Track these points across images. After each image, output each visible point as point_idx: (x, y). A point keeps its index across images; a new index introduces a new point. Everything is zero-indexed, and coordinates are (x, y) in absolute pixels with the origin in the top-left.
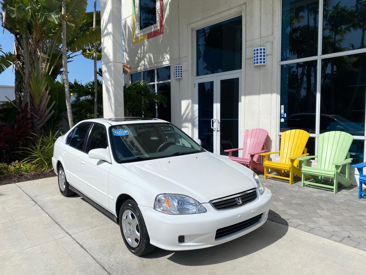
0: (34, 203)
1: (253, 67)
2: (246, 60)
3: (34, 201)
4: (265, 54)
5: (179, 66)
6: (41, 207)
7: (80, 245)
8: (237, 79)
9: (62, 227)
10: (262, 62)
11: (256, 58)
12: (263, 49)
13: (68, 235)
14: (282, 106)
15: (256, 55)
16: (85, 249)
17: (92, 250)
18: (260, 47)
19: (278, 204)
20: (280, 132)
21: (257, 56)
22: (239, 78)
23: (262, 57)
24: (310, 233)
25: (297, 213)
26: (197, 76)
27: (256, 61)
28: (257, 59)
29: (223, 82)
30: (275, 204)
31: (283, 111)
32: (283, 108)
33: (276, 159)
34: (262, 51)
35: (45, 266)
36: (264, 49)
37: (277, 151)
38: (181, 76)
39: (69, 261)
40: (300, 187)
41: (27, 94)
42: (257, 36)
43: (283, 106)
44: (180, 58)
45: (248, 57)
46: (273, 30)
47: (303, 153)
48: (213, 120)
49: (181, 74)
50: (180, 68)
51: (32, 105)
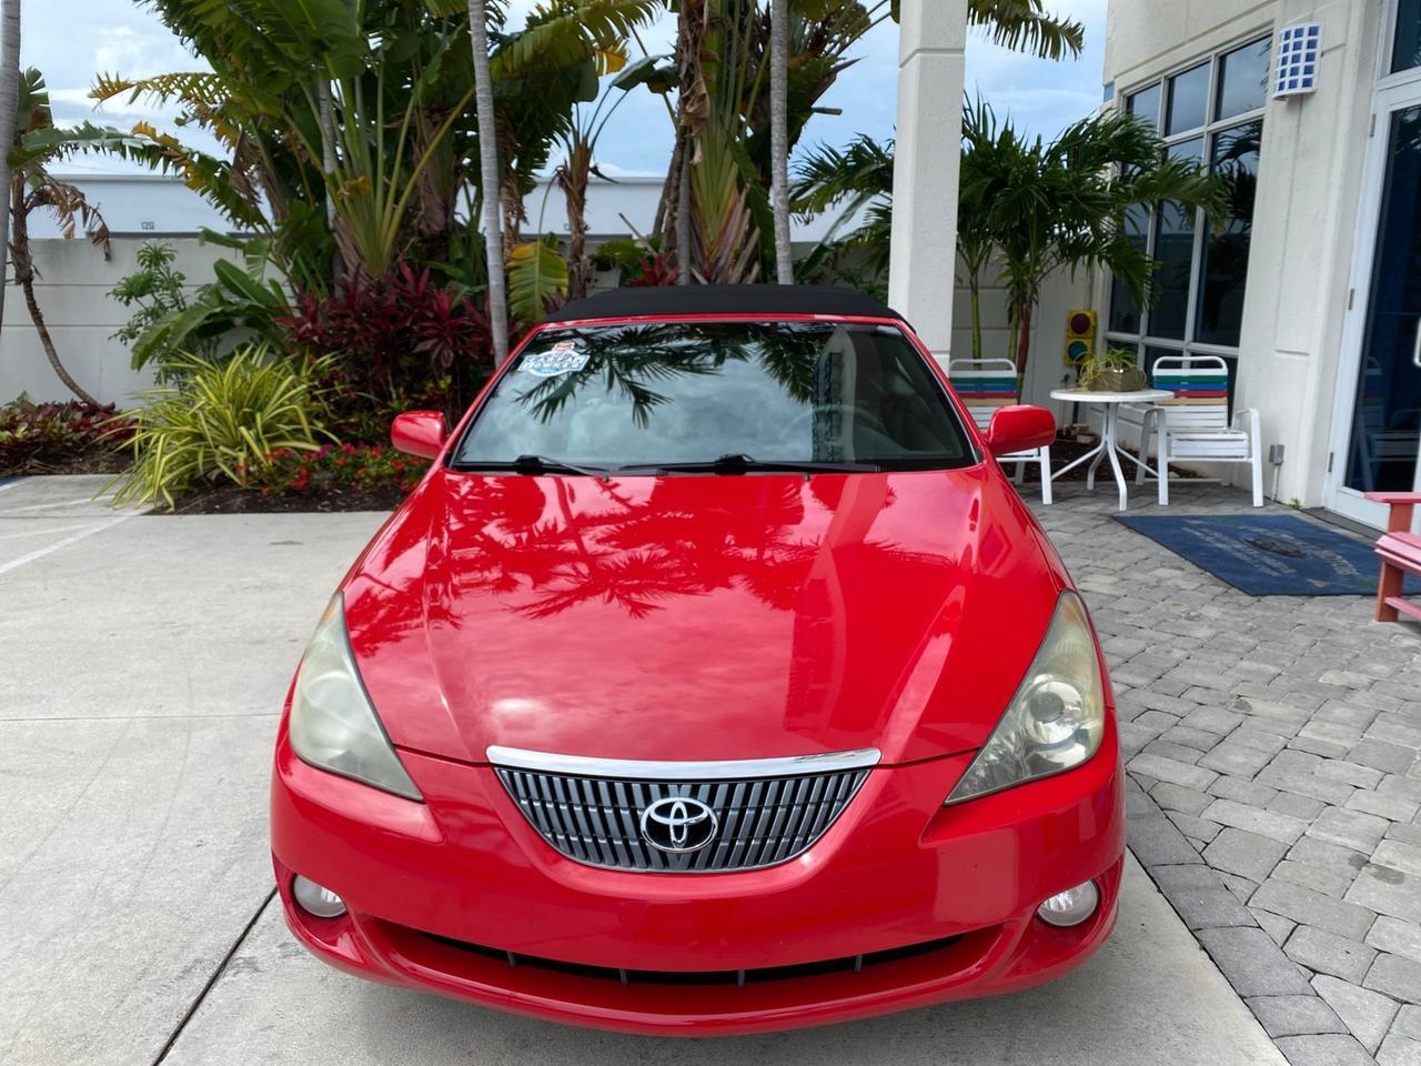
5: (1301, 25)
26: (1392, 72)
38: (1307, 83)
49: (1309, 70)
50: (1305, 39)
51: (696, 244)
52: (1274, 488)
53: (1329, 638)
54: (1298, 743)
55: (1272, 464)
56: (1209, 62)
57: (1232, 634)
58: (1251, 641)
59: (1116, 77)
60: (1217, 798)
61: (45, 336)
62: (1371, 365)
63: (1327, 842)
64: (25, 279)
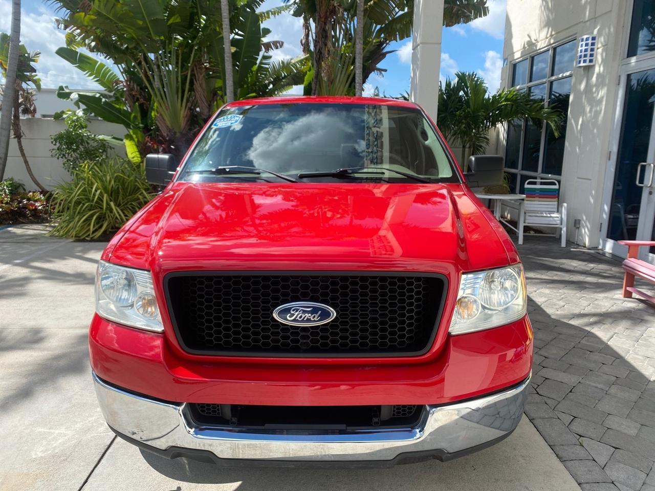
5: (589, 36)
26: (628, 56)
38: (591, 61)
44: (596, 18)
49: (591, 55)
50: (590, 42)
52: (576, 239)
53: (596, 302)
54: (580, 346)
55: (575, 228)
56: (549, 50)
57: (555, 300)
58: (562, 303)
59: (508, 56)
60: (544, 367)
61: (26, 162)
62: (618, 185)
63: (589, 385)
64: (18, 136)
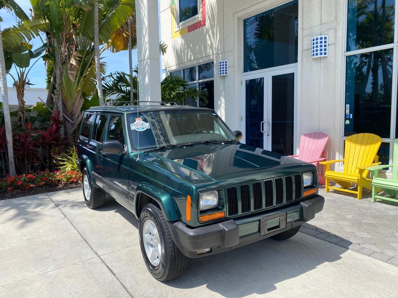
0: (63, 217)
1: (312, 60)
2: (303, 51)
3: (63, 214)
4: (327, 44)
5: (223, 61)
6: (70, 221)
7: (109, 269)
8: (292, 75)
9: (91, 245)
10: (323, 54)
11: (315, 49)
12: (323, 38)
13: (96, 256)
14: (347, 105)
15: (315, 45)
16: (114, 275)
17: (123, 275)
18: (321, 35)
19: (344, 224)
20: (345, 136)
21: (317, 47)
22: (294, 73)
23: (323, 48)
24: (389, 263)
25: (369, 237)
26: (244, 72)
27: (315, 53)
28: (317, 50)
29: (275, 79)
30: (341, 223)
31: (348, 111)
32: (349, 108)
33: (340, 168)
34: (323, 40)
35: (69, 294)
36: (325, 38)
37: (341, 159)
38: (226, 73)
39: (96, 289)
40: (370, 202)
41: (59, 97)
42: (316, 22)
43: (349, 105)
44: (224, 52)
45: (305, 48)
46: (336, 14)
47: (374, 162)
48: (263, 123)
49: (226, 70)
50: (225, 64)
51: (64, 108)
56: (196, 67)
59: (166, 68)
